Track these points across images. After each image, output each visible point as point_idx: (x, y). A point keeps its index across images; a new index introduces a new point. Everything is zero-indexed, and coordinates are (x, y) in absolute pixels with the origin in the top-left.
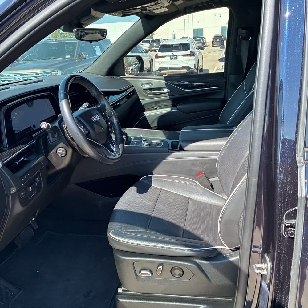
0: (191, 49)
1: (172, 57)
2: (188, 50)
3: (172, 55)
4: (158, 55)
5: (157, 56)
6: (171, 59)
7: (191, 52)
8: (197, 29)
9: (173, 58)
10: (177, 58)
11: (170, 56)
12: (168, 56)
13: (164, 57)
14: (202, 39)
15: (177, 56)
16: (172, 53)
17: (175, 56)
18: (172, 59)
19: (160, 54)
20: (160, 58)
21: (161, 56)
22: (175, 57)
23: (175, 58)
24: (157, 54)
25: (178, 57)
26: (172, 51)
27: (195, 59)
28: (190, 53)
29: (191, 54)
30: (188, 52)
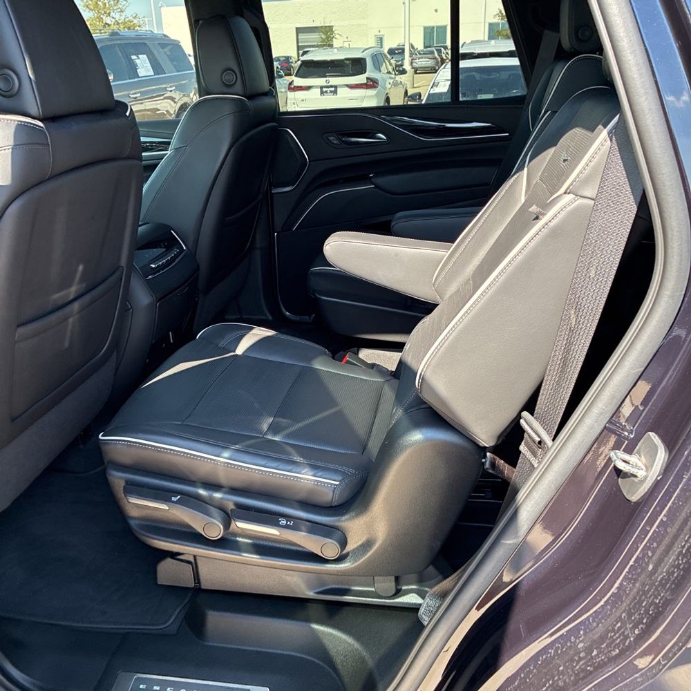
0: (367, 73)
1: (324, 89)
2: (362, 73)
3: (325, 84)
4: (295, 84)
5: (292, 86)
6: (322, 93)
7: (367, 78)
8: (434, 27)
9: (326, 92)
10: (335, 92)
11: (322, 88)
12: (316, 87)
13: (308, 88)
14: (436, 50)
15: (336, 87)
16: (325, 79)
17: (332, 86)
18: (325, 94)
19: (299, 82)
20: (298, 90)
21: (301, 87)
22: (333, 89)
23: (331, 92)
24: (293, 81)
25: (338, 89)
26: (326, 77)
27: (377, 95)
28: (365, 82)
29: (368, 83)
30: (361, 79)
